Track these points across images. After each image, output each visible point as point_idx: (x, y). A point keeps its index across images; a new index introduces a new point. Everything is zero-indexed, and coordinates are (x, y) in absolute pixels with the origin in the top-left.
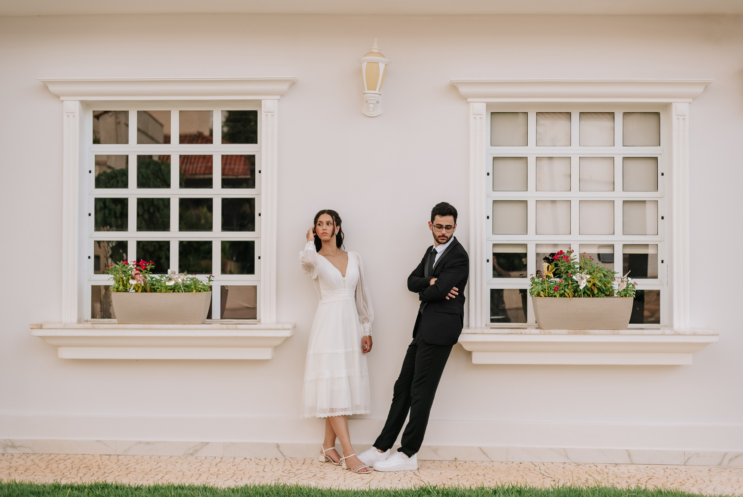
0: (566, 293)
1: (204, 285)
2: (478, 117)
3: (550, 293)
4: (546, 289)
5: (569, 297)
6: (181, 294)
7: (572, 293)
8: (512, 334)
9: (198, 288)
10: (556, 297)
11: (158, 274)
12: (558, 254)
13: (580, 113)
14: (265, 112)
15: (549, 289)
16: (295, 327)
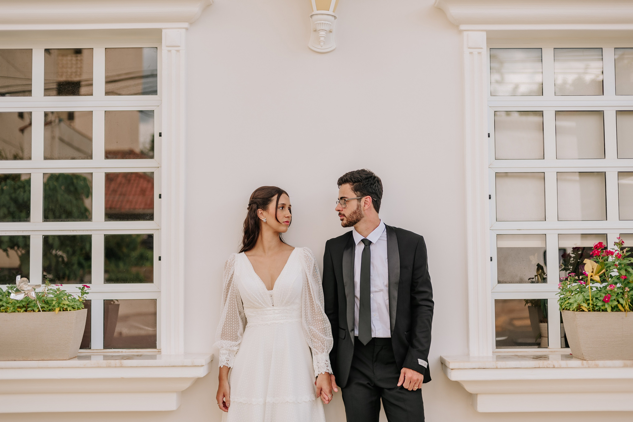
0: (620, 306)
1: (74, 300)
2: (475, 51)
3: (596, 306)
5: (625, 311)
6: (36, 315)
7: (629, 305)
8: (539, 368)
9: (64, 304)
10: (607, 311)
11: (6, 284)
12: (596, 247)
13: (615, 48)
14: (167, 46)
15: (594, 299)
16: (213, 360)
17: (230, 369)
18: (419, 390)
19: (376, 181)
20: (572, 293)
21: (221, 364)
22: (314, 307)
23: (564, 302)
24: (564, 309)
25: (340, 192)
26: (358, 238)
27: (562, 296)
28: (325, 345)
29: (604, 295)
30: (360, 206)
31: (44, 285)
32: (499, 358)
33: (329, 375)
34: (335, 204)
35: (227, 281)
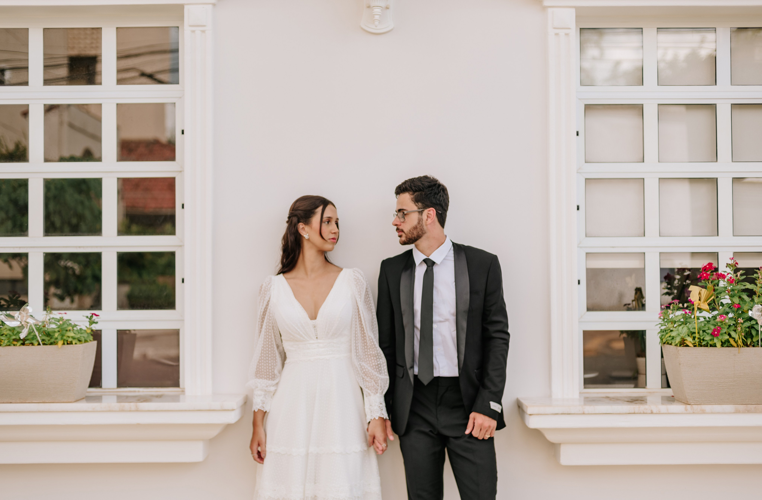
0: (732, 341)
1: (80, 331)
2: (562, 32)
3: (703, 340)
4: (694, 333)
5: (738, 346)
6: (36, 348)
7: (742, 339)
8: (634, 413)
9: (69, 337)
10: (716, 346)
12: (705, 269)
13: (732, 28)
14: (190, 26)
15: (701, 332)
16: (247, 402)
17: (266, 414)
18: (491, 439)
19: (440, 190)
20: (675, 323)
21: (256, 408)
22: (366, 339)
23: (665, 335)
24: (665, 343)
25: (399, 203)
26: (418, 257)
27: (663, 328)
28: (379, 385)
29: (712, 327)
30: (421, 220)
31: (45, 312)
32: (589, 401)
33: (384, 420)
34: (392, 217)
35: (262, 309)
